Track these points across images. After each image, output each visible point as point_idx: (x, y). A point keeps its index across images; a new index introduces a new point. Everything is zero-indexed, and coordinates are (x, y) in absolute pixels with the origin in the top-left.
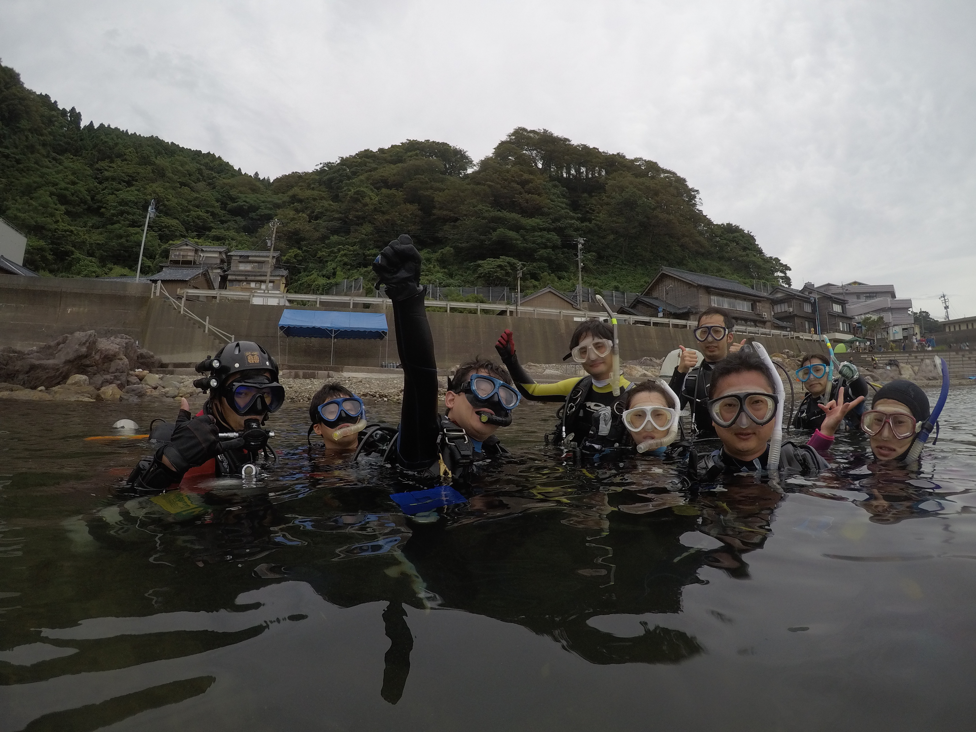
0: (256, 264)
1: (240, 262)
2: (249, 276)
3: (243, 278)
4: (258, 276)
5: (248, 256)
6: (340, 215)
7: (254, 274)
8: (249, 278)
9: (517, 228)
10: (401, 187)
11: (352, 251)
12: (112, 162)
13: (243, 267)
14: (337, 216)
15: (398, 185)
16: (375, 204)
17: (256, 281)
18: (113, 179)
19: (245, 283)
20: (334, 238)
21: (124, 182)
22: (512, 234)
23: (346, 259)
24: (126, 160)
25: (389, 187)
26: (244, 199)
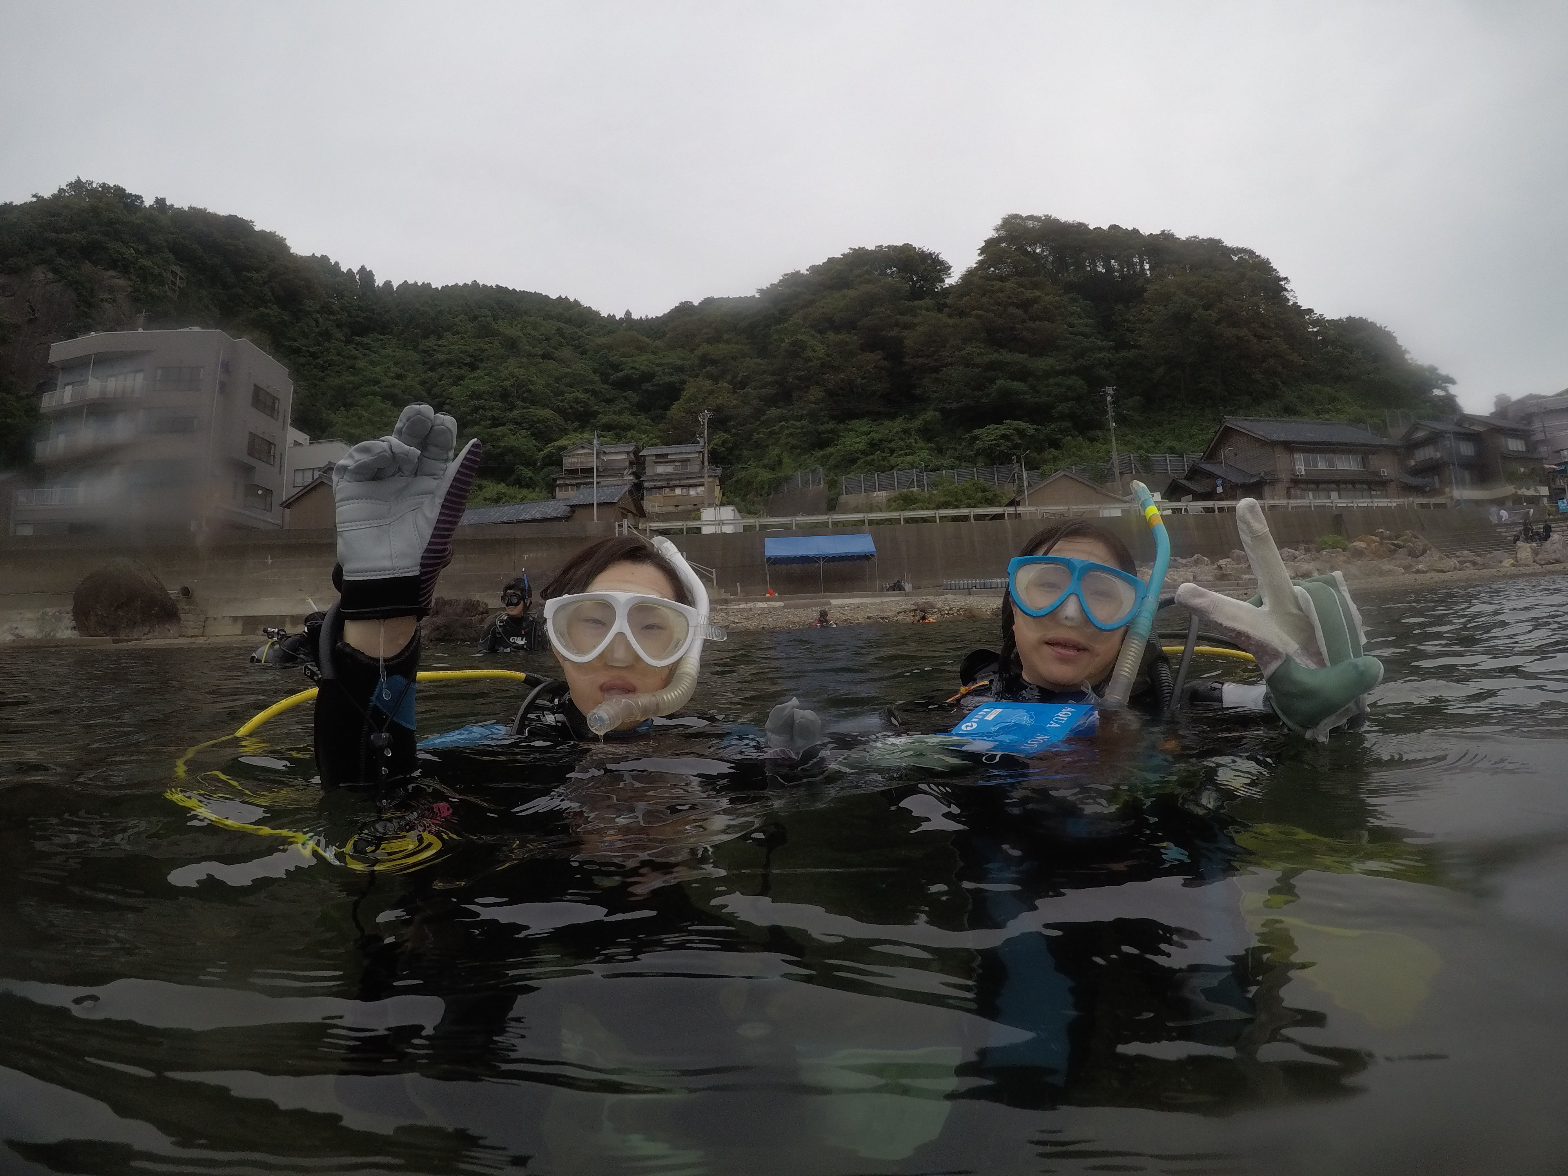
0: (679, 464)
1: (656, 463)
2: (672, 480)
3: (664, 483)
4: (684, 479)
5: (667, 455)
6: (775, 377)
7: (678, 477)
8: (673, 483)
9: (1023, 375)
10: (854, 328)
11: (799, 428)
12: (440, 337)
13: (660, 469)
14: (770, 379)
15: (850, 325)
16: (821, 358)
17: (682, 486)
18: (450, 363)
19: (667, 490)
20: (773, 412)
21: (466, 365)
22: (1017, 385)
23: (793, 441)
24: (458, 333)
25: (837, 330)
26: (631, 365)
